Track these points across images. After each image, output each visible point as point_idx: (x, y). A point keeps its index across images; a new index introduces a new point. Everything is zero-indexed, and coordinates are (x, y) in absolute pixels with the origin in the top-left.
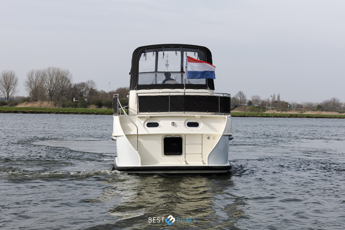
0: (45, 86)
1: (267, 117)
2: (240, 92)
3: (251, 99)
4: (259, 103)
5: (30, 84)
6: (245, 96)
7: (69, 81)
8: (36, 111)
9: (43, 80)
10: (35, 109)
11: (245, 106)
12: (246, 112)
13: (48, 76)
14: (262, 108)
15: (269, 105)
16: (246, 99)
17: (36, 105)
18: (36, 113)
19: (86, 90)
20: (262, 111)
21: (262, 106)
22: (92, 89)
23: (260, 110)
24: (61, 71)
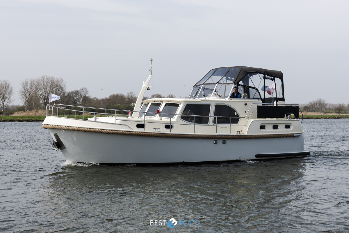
0: (39, 95)
5: (24, 93)
7: (63, 90)
8: (31, 120)
9: (37, 89)
10: (30, 117)
13: (42, 85)
17: (32, 113)
19: (79, 98)
22: (85, 96)
24: (55, 79)
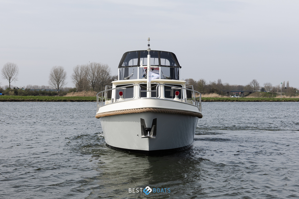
0: (88, 79)
1: (278, 101)
2: (254, 81)
3: (263, 86)
4: (271, 90)
5: (76, 77)
6: (259, 83)
7: (108, 74)
8: (81, 100)
9: (86, 74)
10: (81, 98)
11: (258, 92)
12: (259, 97)
13: (91, 70)
14: (274, 93)
15: (280, 91)
16: (259, 86)
17: (81, 94)
18: (81, 101)
20: (274, 96)
21: (274, 92)
23: (272, 95)
24: (102, 65)
